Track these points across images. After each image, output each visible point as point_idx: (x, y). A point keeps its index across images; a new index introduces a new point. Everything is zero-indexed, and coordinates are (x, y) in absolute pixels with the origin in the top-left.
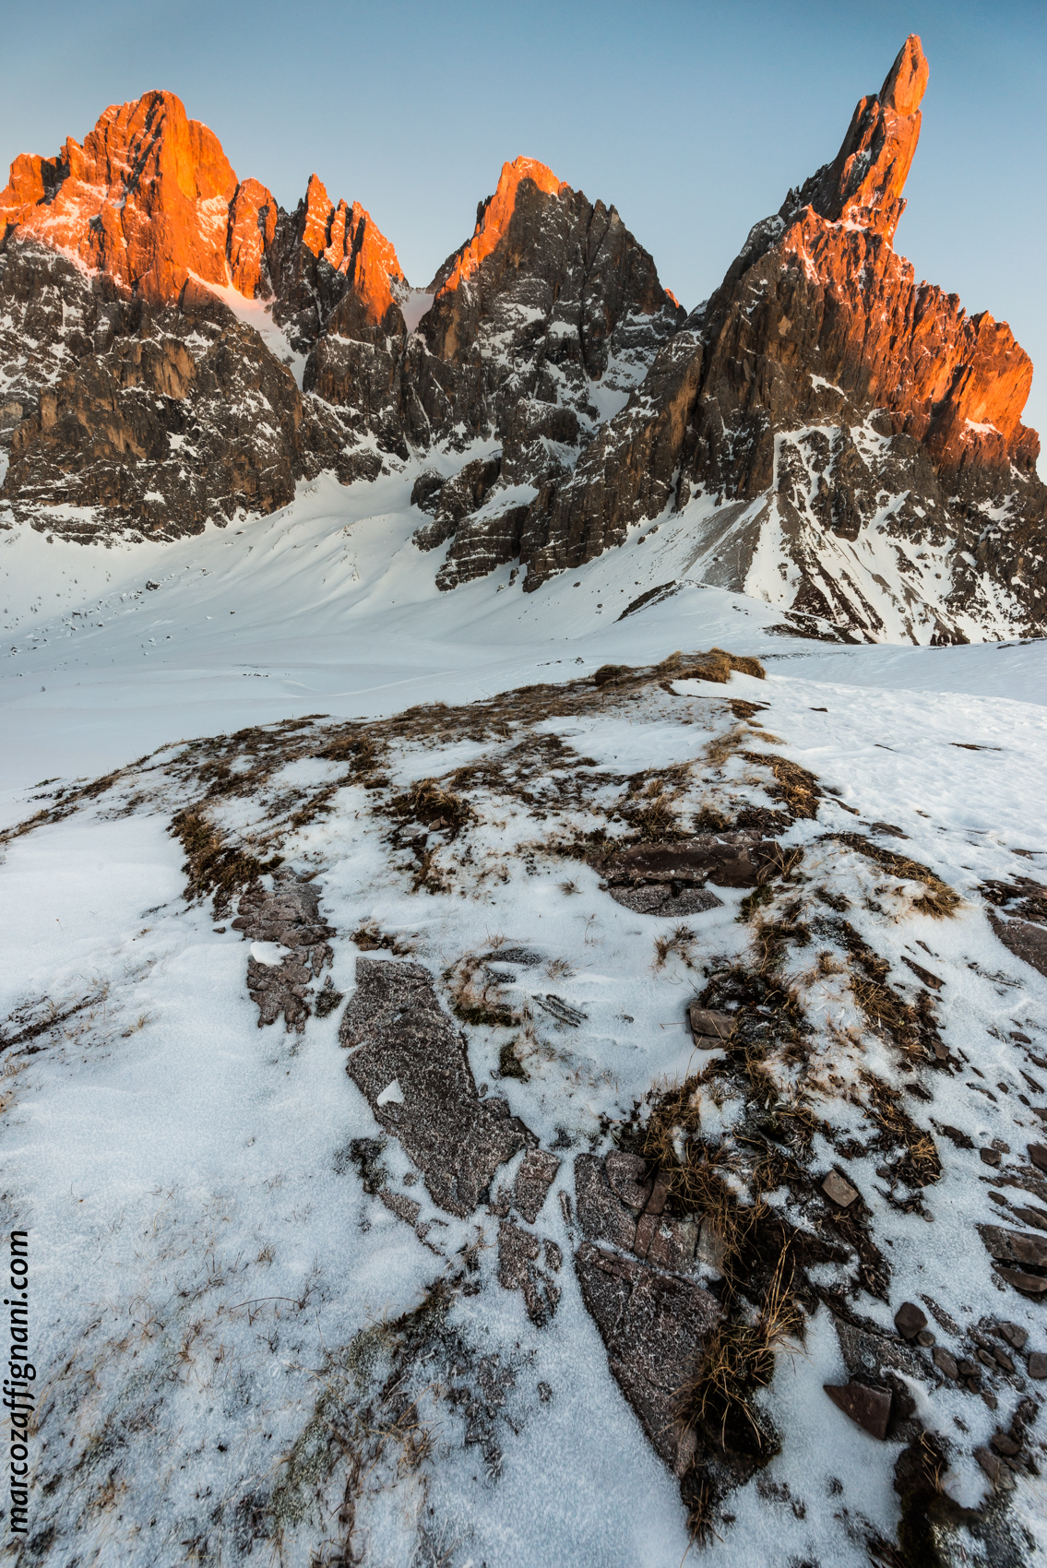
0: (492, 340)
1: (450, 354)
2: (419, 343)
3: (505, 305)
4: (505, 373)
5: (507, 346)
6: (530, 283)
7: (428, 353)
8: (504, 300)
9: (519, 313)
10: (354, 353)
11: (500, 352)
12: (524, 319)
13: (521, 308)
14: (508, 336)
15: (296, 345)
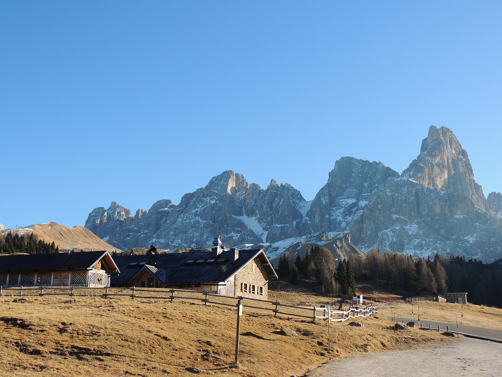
0: (336, 213)
1: (317, 221)
2: (306, 220)
3: (340, 200)
4: (340, 223)
5: (341, 213)
6: (350, 192)
7: (309, 222)
8: (340, 199)
9: (346, 202)
10: (282, 228)
11: (339, 216)
12: (348, 203)
13: (346, 200)
14: (342, 210)
15: (264, 229)
